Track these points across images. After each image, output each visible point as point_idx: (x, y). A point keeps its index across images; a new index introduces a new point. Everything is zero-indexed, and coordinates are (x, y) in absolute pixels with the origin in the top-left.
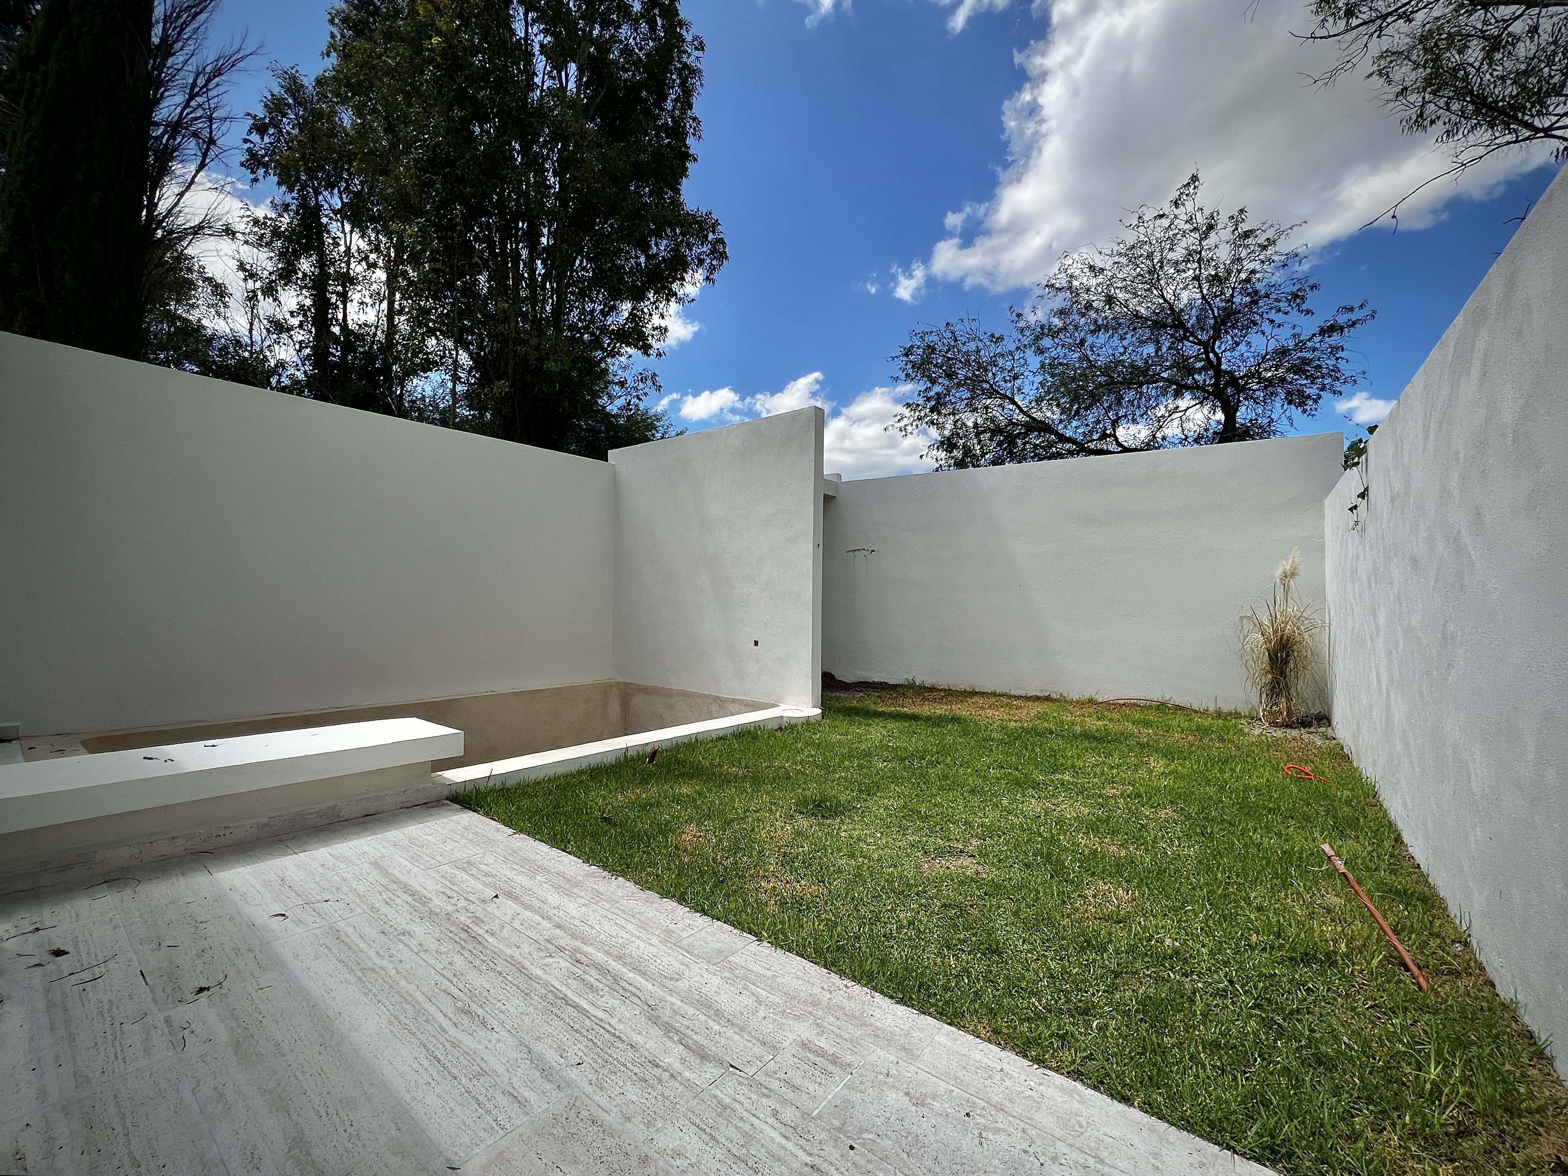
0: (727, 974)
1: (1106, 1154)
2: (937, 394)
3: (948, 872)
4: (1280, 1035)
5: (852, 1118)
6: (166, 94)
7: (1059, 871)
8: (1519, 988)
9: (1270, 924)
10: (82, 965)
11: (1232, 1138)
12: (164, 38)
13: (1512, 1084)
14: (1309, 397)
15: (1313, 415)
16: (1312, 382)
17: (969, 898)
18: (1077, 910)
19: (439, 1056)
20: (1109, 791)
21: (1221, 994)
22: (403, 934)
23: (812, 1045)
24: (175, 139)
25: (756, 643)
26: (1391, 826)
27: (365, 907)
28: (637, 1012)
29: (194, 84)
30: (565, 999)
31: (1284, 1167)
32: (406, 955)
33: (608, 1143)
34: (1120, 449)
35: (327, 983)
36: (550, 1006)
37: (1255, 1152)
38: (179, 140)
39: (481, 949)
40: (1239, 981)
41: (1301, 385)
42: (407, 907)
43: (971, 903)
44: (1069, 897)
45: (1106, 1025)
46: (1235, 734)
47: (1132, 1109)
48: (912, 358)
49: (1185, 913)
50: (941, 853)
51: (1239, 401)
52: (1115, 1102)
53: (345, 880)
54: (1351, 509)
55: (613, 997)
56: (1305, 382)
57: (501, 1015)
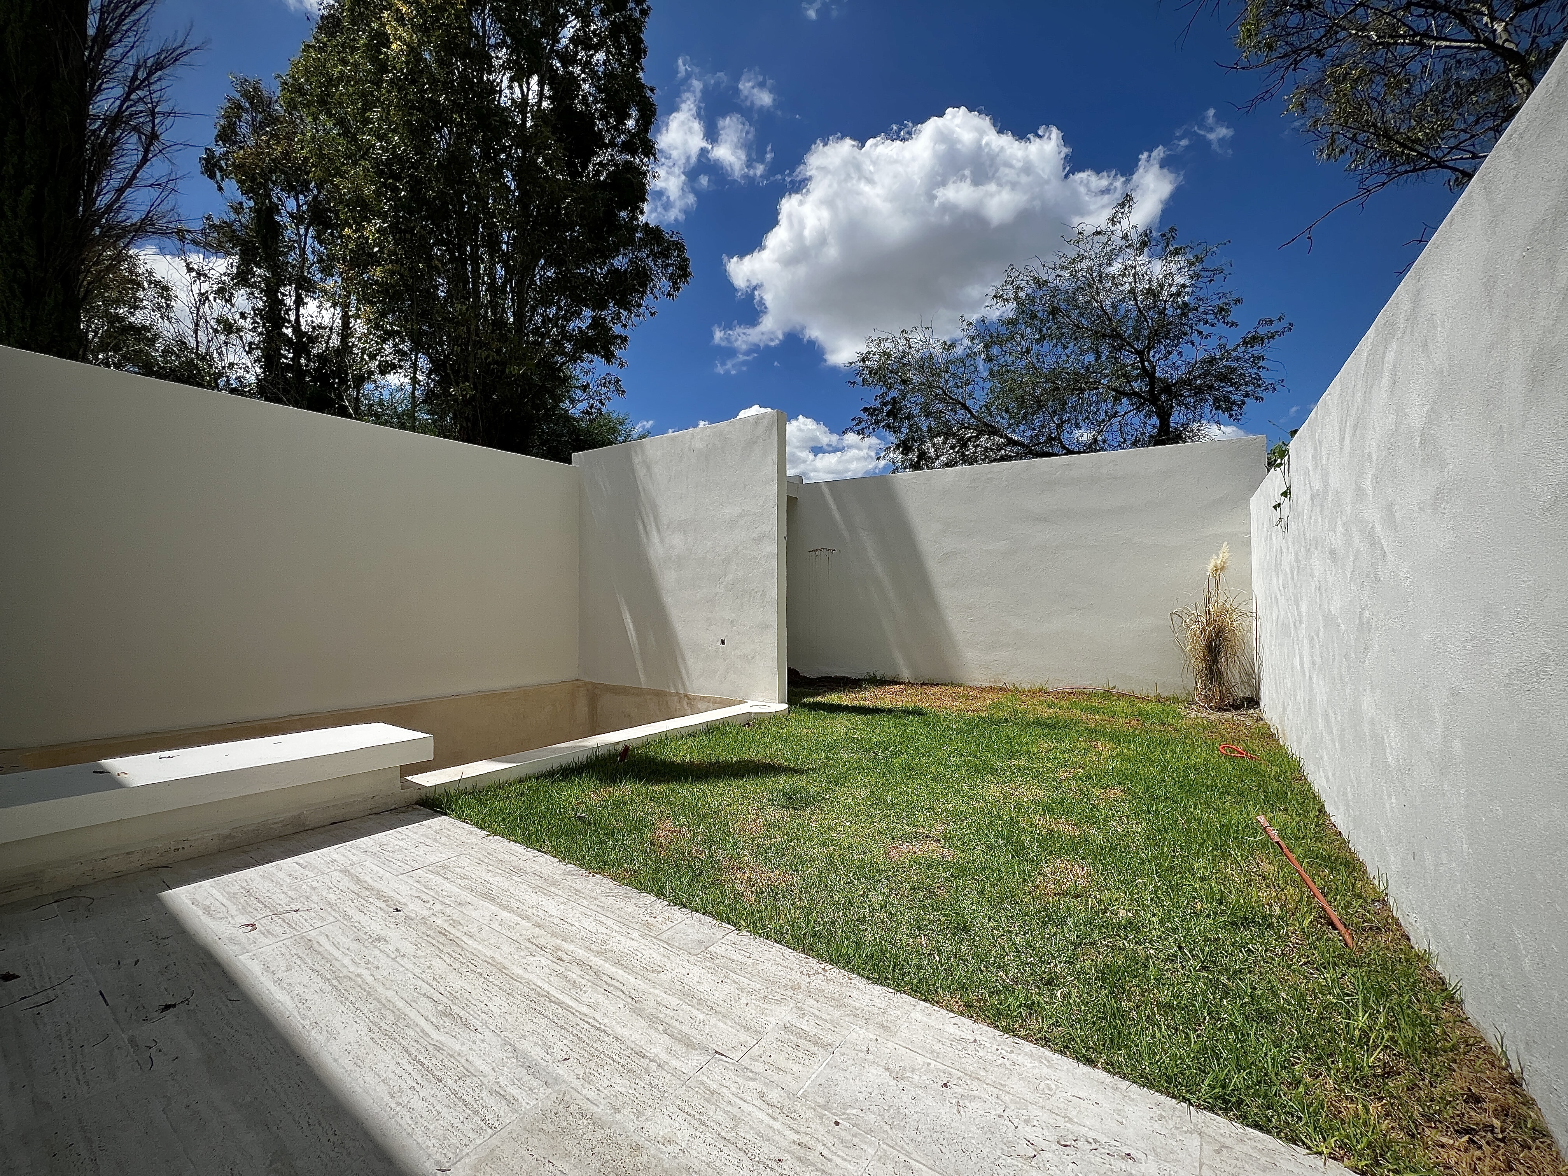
0: (708, 964)
1: (1075, 1113)
2: (894, 399)
3: (914, 856)
4: (1225, 994)
5: (835, 1094)
6: (104, 86)
7: (1019, 851)
8: (1432, 940)
9: (1213, 892)
10: (35, 988)
11: (1187, 1091)
12: (101, 29)
13: (1430, 1027)
14: (1234, 403)
15: (1238, 420)
16: (1237, 389)
17: (936, 880)
18: (1038, 887)
19: (422, 1059)
20: (1063, 775)
21: (1171, 958)
22: (378, 940)
23: (794, 1029)
24: (114, 133)
25: (723, 642)
26: (1315, 798)
27: (337, 915)
28: (622, 1006)
29: (134, 78)
30: (548, 996)
31: (1234, 1115)
32: (383, 961)
33: (598, 1135)
34: (1064, 452)
35: (301, 993)
36: (533, 1004)
37: (1209, 1103)
38: (118, 134)
39: (459, 951)
40: (1187, 946)
41: (1227, 392)
42: (381, 913)
43: (938, 885)
44: (1030, 875)
45: (1070, 994)
46: (1173, 717)
47: (1096, 1070)
48: (868, 363)
49: (1136, 885)
50: (907, 838)
51: (1172, 407)
52: (1081, 1065)
53: (314, 889)
54: (1275, 507)
55: (597, 991)
56: (1230, 389)
57: (483, 1016)
